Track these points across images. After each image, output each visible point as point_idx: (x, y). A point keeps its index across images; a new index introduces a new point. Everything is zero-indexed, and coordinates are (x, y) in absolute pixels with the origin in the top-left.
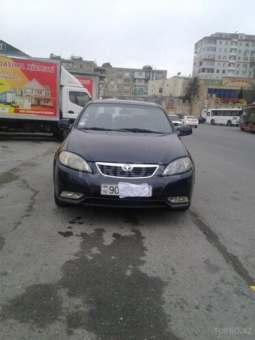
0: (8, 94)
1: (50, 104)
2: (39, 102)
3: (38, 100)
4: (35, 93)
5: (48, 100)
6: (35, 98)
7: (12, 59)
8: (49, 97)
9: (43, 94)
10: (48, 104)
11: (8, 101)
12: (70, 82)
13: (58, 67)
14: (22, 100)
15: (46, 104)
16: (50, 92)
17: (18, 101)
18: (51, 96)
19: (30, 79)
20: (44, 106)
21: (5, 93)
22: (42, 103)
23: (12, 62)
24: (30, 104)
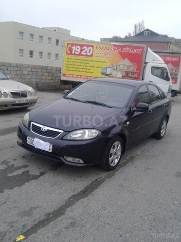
0: (108, 68)
1: (136, 76)
2: (127, 74)
3: (127, 73)
4: (126, 68)
5: (134, 73)
6: (125, 72)
7: (113, 45)
8: (135, 71)
9: (131, 69)
10: (134, 76)
11: (108, 73)
12: (153, 60)
13: (145, 49)
14: (116, 73)
15: (132, 76)
16: (136, 67)
17: (114, 73)
18: (137, 70)
19: (124, 58)
20: (131, 77)
21: (106, 68)
22: (130, 75)
23: (113, 47)
24: (121, 75)
